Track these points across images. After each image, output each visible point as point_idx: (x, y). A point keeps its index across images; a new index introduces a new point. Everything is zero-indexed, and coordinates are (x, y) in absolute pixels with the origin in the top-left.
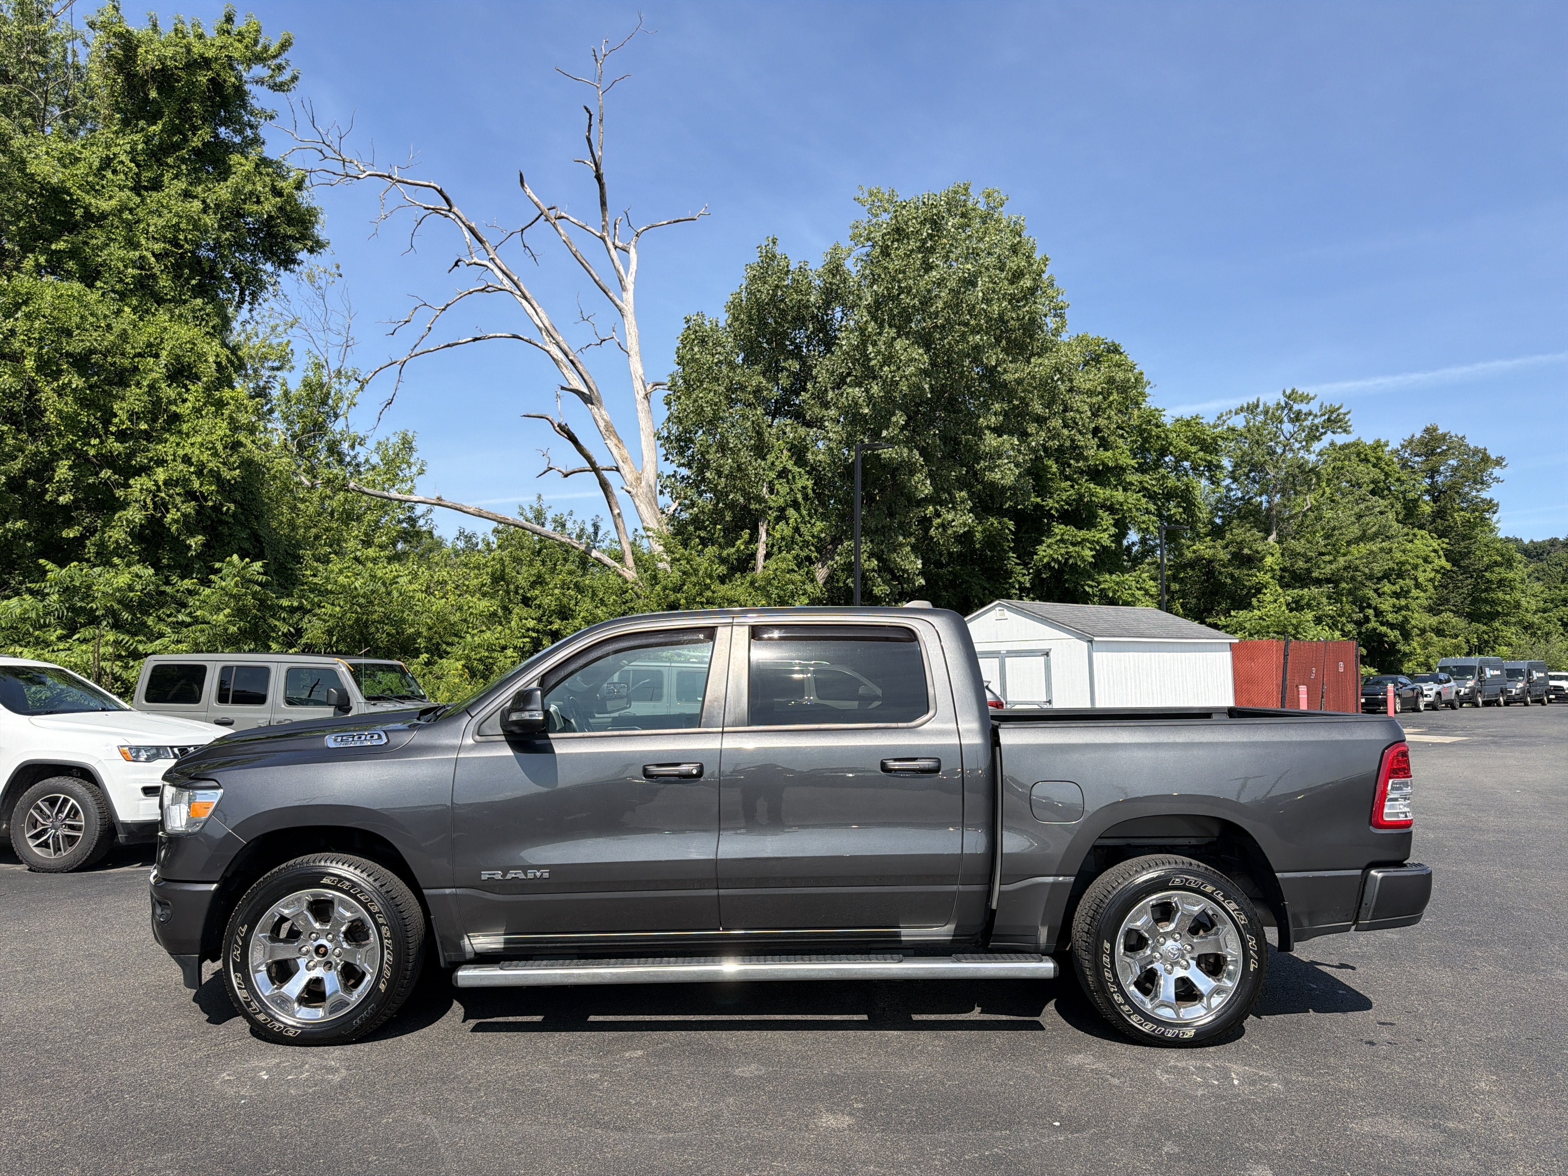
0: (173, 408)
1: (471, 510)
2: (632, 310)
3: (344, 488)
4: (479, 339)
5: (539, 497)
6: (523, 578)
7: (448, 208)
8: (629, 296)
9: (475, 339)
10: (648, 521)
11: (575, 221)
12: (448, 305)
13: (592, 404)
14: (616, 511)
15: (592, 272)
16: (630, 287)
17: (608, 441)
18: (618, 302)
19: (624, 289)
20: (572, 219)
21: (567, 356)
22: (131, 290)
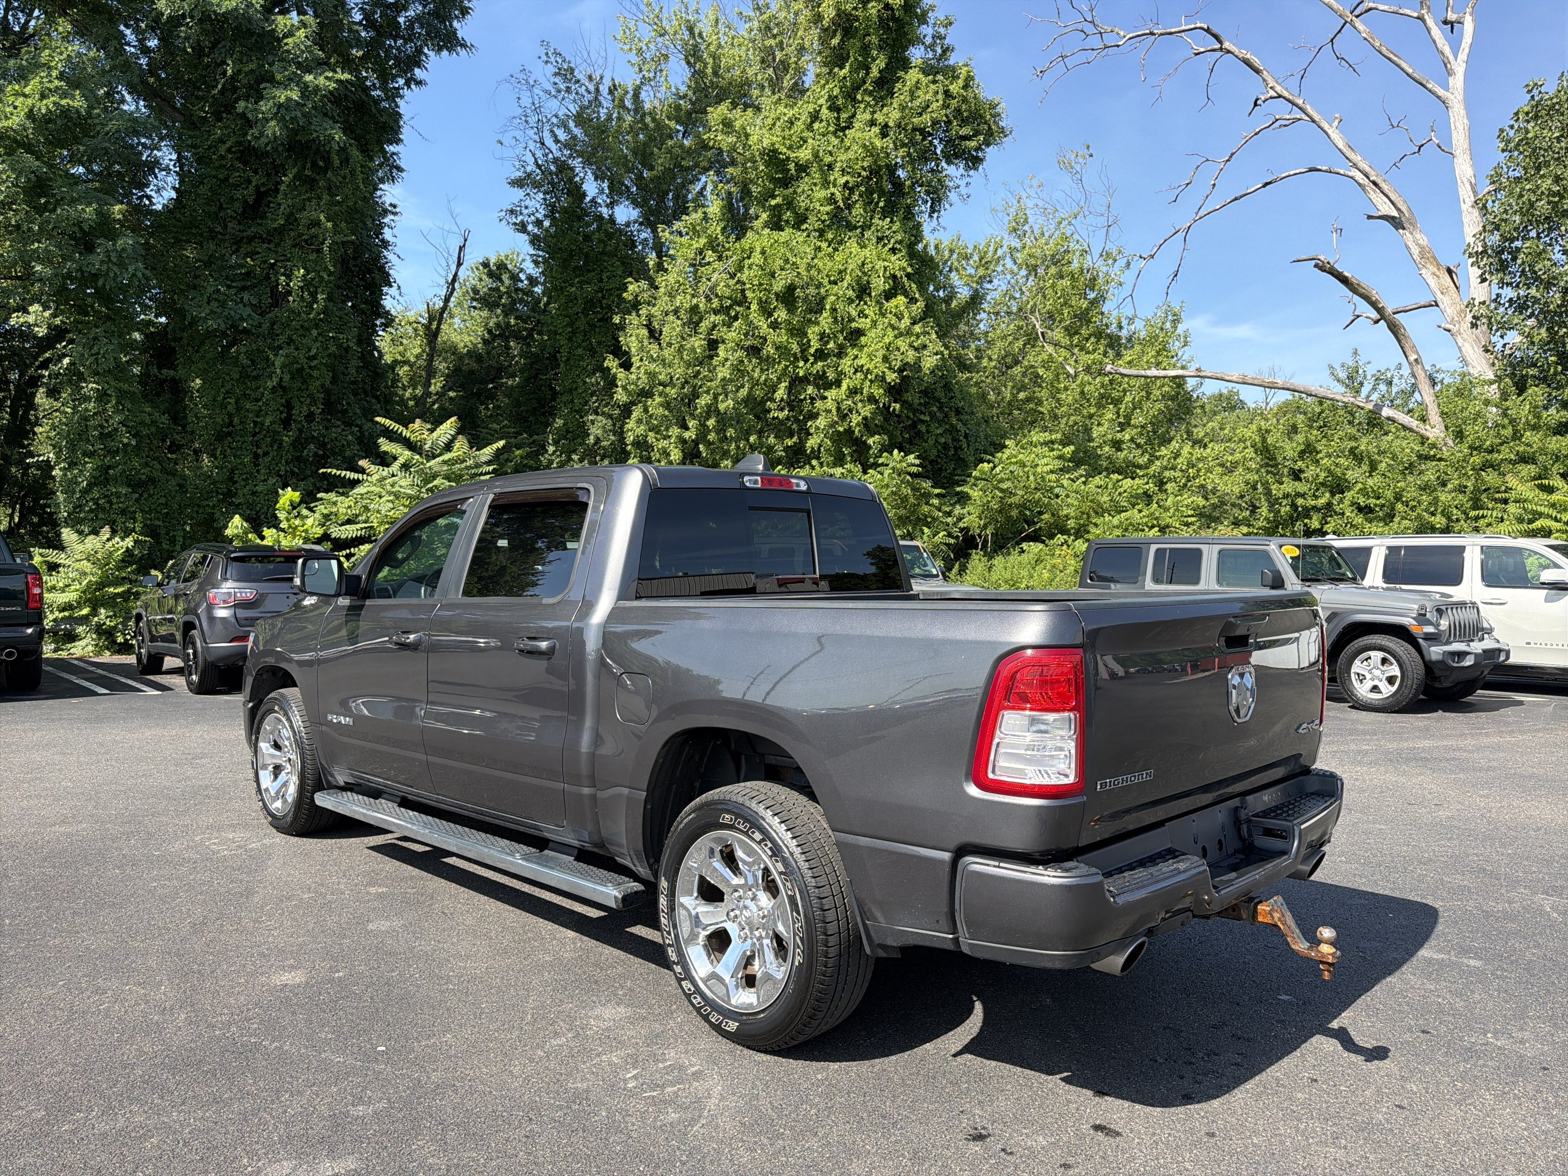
0: (853, 325)
1: (1234, 378)
2: (1460, 97)
3: (1101, 373)
4: (1270, 183)
5: (1355, 353)
6: (1290, 449)
7: (1218, 46)
8: (1457, 81)
9: (1266, 184)
10: (1475, 364)
11: (1386, 8)
12: (1232, 154)
13: (1404, 228)
14: (1413, 357)
15: (1404, 65)
16: (1459, 67)
17: (1423, 271)
18: (1440, 92)
19: (1450, 73)
20: (1381, 7)
21: (1368, 178)
22: (828, 226)
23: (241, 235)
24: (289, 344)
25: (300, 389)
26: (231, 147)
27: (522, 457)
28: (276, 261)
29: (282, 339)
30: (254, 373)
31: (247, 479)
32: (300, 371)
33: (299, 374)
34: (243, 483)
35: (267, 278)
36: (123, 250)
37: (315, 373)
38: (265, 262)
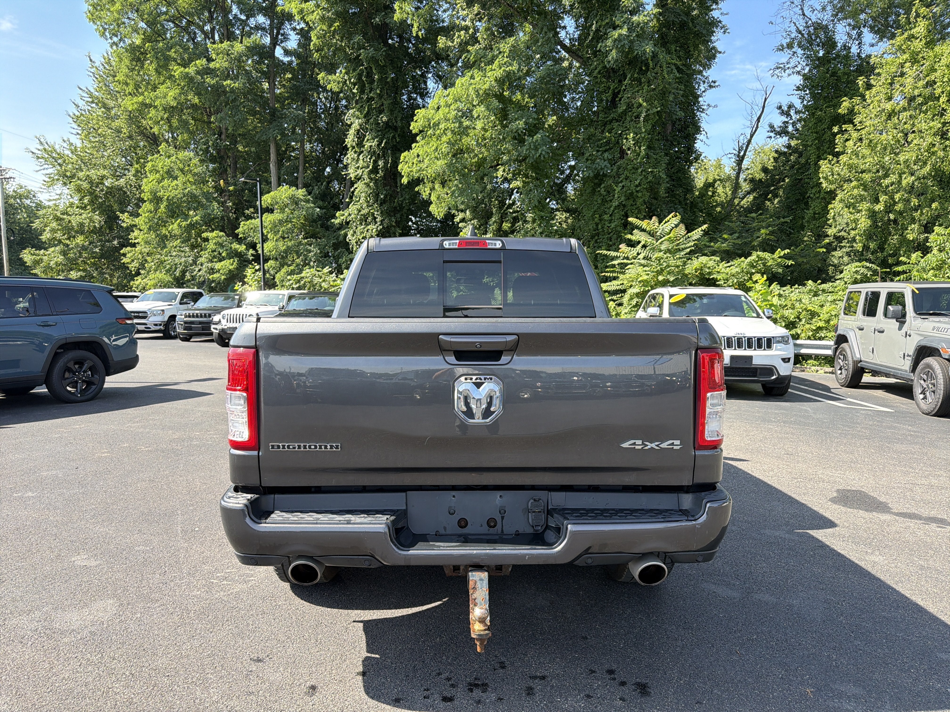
23: (606, 120)
24: (626, 179)
25: (632, 205)
26: (600, 71)
27: (766, 234)
28: (622, 131)
29: (623, 176)
30: (609, 199)
31: (604, 259)
32: (632, 194)
33: (631, 196)
34: (601, 261)
35: (618, 143)
36: (537, 141)
37: (640, 195)
38: (616, 133)
